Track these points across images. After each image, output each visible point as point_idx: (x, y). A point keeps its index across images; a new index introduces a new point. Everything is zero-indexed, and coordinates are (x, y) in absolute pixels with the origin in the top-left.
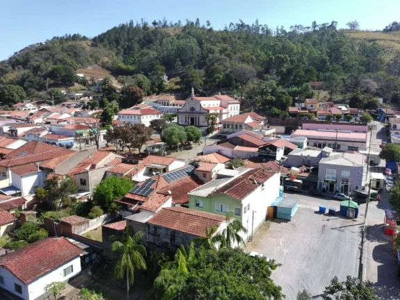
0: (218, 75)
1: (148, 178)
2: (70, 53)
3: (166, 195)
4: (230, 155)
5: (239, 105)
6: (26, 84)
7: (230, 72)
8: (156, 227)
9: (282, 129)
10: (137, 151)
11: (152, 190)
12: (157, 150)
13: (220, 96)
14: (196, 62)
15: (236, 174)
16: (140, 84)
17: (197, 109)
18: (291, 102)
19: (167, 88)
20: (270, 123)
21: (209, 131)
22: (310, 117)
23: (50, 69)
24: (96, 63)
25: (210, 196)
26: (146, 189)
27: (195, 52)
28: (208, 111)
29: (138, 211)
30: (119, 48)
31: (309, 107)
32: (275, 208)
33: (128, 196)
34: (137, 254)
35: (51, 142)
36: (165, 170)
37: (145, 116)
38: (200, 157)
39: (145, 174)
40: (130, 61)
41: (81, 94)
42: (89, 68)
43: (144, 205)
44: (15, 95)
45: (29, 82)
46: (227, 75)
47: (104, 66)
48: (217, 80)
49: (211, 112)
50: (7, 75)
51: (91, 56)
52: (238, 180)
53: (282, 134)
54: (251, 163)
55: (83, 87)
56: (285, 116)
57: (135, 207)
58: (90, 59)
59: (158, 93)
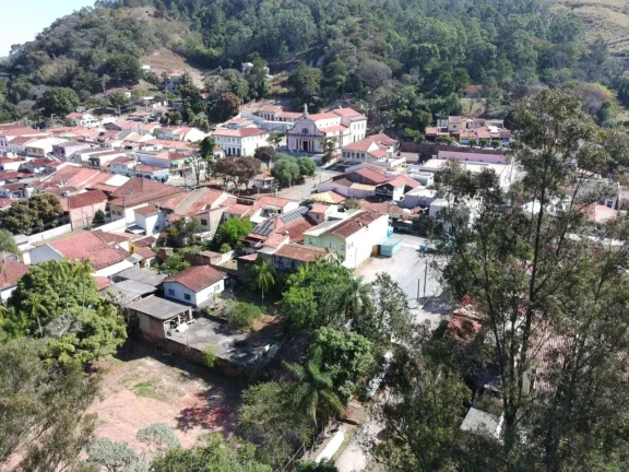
0: (340, 76)
1: (265, 219)
2: (128, 31)
3: (284, 234)
4: (346, 193)
5: (365, 122)
6: (75, 83)
7: (357, 70)
8: (281, 258)
9: (416, 157)
10: (243, 187)
11: (271, 230)
12: (266, 186)
13: (341, 110)
14: (310, 46)
15: (345, 216)
16: (234, 89)
17: (311, 132)
18: (430, 120)
19: (270, 92)
20: (402, 149)
21: (325, 160)
22: (449, 142)
23: (105, 60)
24: (164, 45)
25: (321, 236)
26: (266, 229)
27: (308, 31)
28: (325, 134)
29: (262, 247)
30: (194, 17)
31: (451, 128)
32: (379, 247)
33: (251, 235)
34: (269, 274)
35: (145, 174)
36: (279, 212)
37: (246, 139)
38: (315, 196)
39: (262, 215)
40: (213, 40)
41: (151, 98)
42: (155, 54)
43: (266, 243)
44: (68, 102)
45: (79, 80)
46: (352, 76)
47: (176, 50)
48: (339, 83)
49: (328, 135)
50: (44, 67)
51: (156, 35)
52: (345, 223)
53: (415, 163)
54: (367, 203)
55: (152, 86)
56: (420, 139)
57: (258, 245)
58: (156, 40)
59: (258, 99)
